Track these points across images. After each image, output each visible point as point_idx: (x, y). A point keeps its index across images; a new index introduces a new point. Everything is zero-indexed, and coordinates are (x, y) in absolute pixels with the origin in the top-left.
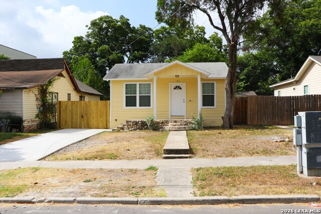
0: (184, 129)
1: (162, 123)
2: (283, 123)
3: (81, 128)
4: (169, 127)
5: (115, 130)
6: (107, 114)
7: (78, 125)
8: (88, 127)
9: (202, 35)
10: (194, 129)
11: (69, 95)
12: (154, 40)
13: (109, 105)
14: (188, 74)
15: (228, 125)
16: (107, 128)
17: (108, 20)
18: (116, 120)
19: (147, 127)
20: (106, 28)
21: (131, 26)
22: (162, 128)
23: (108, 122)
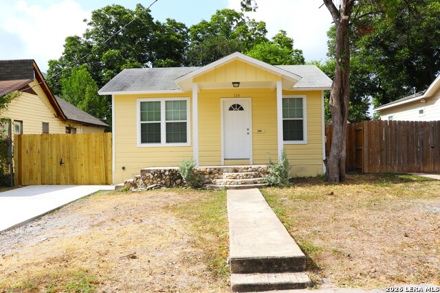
0: (255, 185)
1: (211, 173)
2: (426, 169)
3: (58, 184)
4: (224, 180)
5: (121, 187)
6: (107, 158)
7: (54, 178)
8: (73, 181)
9: (260, 35)
10: (273, 185)
11: (46, 125)
12: (189, 43)
13: (109, 141)
14: (259, 80)
15: (337, 176)
16: (107, 184)
17: (119, 12)
18: (123, 168)
19: (182, 182)
20: (115, 25)
21: (154, 21)
22: (210, 183)
23: (109, 172)
